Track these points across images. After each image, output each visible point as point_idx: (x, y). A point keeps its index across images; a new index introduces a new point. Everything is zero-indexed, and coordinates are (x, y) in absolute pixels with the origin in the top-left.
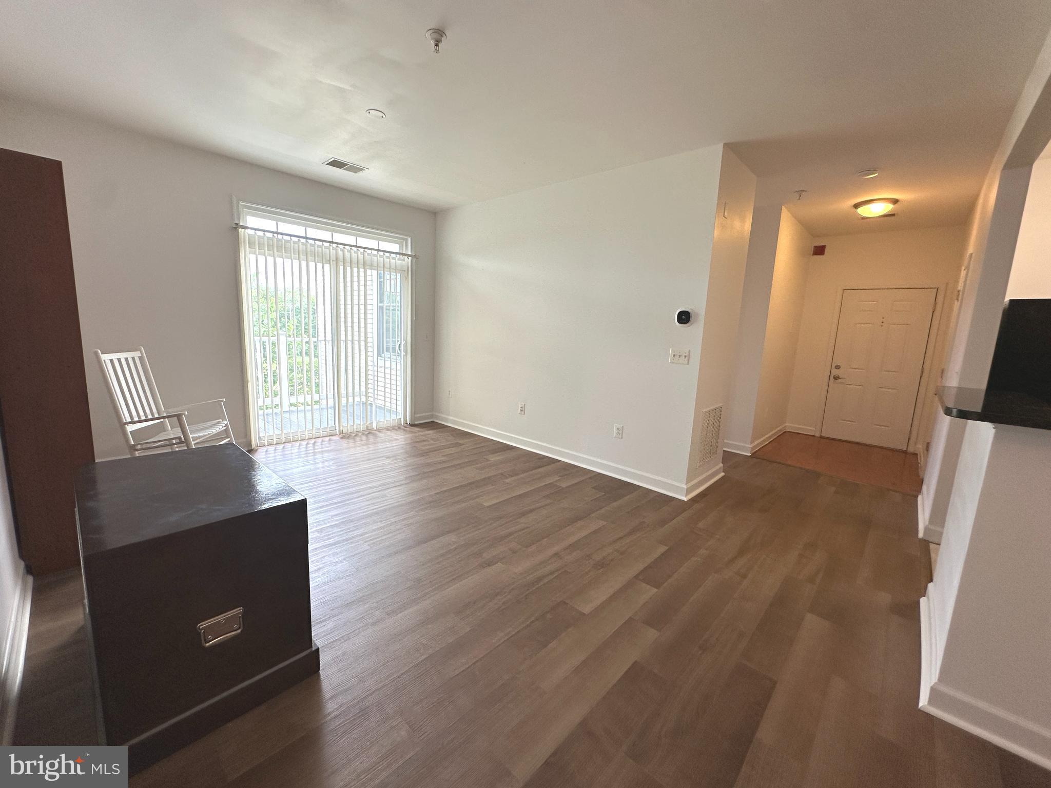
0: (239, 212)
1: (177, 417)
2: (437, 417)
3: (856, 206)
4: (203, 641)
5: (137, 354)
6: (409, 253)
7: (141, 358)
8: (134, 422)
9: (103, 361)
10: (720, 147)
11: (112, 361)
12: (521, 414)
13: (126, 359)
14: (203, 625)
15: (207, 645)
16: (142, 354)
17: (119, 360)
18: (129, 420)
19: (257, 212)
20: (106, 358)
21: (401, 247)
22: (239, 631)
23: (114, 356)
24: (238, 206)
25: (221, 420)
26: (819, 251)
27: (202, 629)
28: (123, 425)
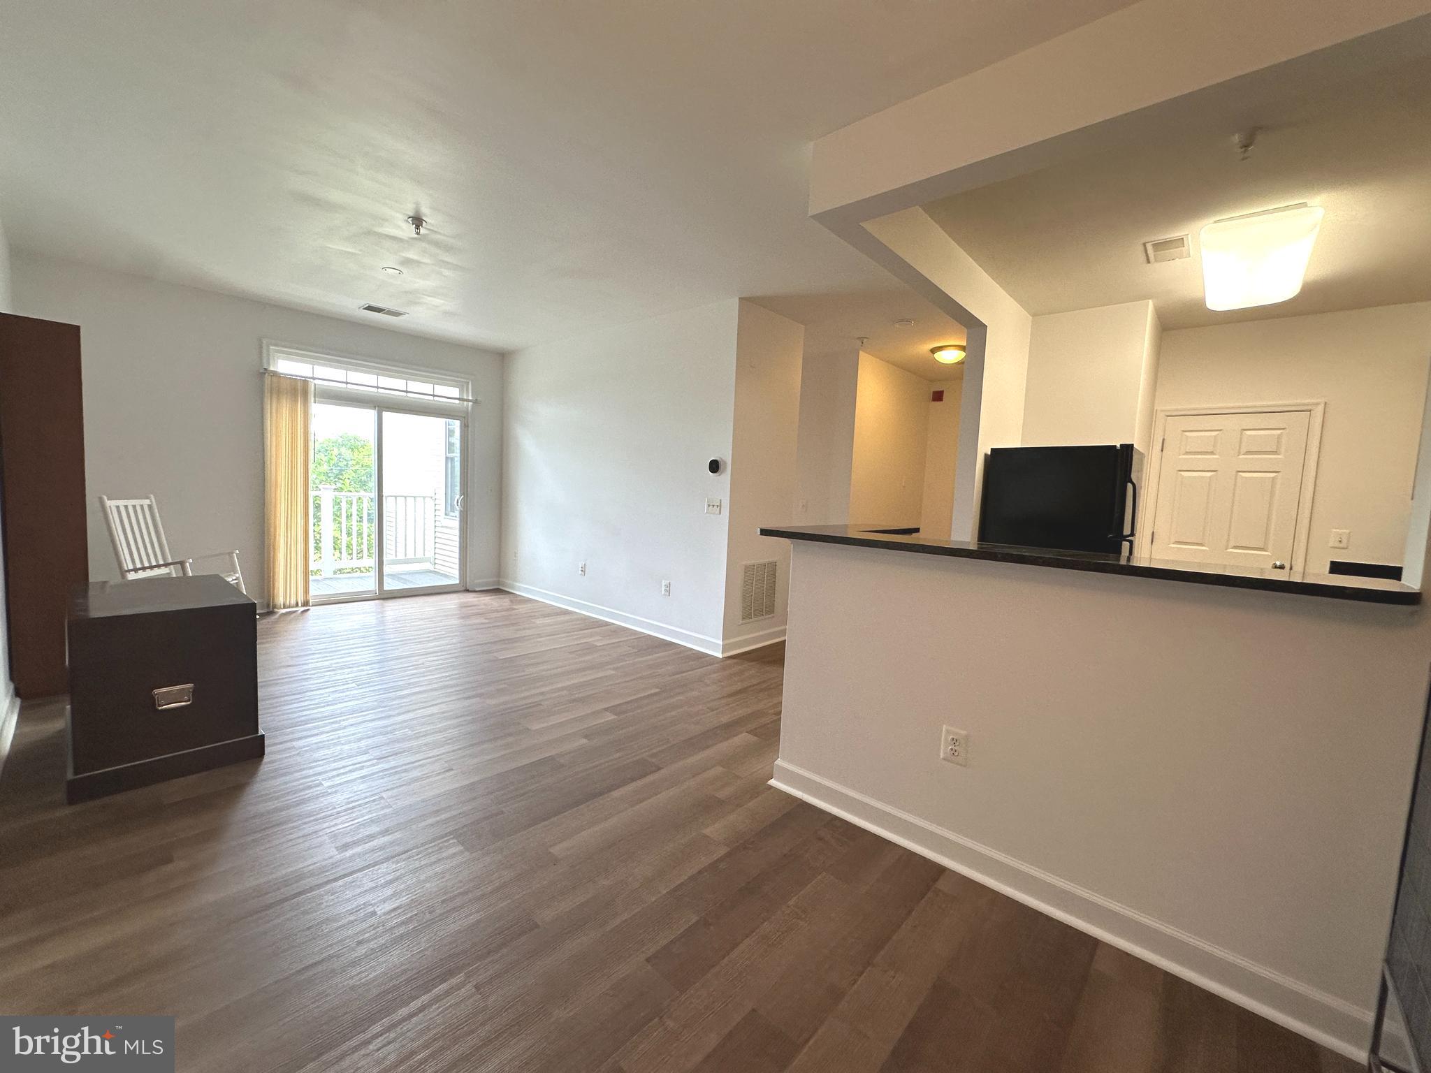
0: (269, 359)
1: (181, 564)
2: (504, 584)
3: (933, 351)
4: (157, 705)
5: (147, 502)
6: (470, 398)
7: (150, 507)
8: (136, 570)
9: (108, 508)
10: (735, 302)
11: (118, 507)
12: (581, 574)
13: (134, 507)
14: (157, 691)
15: (160, 708)
16: (151, 501)
17: (126, 507)
18: (131, 567)
19: (289, 356)
20: (111, 504)
21: (461, 392)
22: (189, 703)
23: (121, 503)
24: (268, 351)
25: (232, 573)
26: (938, 396)
27: (156, 694)
28: (123, 573)
